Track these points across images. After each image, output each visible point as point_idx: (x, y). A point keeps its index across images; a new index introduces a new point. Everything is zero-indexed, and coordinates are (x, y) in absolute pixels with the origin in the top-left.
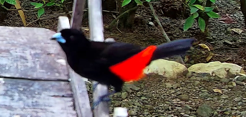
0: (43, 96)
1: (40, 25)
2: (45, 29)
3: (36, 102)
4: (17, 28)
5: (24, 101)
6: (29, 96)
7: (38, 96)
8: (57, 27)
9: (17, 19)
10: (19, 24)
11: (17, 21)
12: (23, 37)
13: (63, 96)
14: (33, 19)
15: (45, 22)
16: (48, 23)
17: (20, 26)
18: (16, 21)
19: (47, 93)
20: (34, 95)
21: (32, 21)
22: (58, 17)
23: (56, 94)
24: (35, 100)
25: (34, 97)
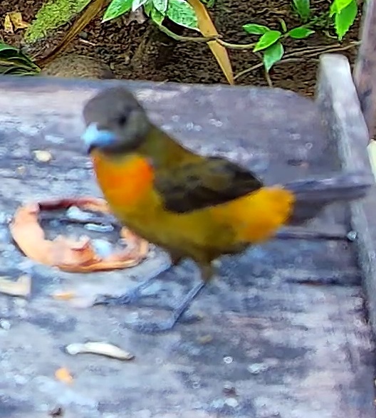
0: (276, 280)
1: (266, 81)
2: (281, 90)
3: (257, 298)
4: (202, 87)
5: (223, 297)
6: (237, 281)
7: (261, 281)
8: (314, 84)
9: (200, 64)
10: (208, 77)
11: (203, 69)
12: (218, 113)
13: (334, 282)
14: (249, 62)
15: (282, 71)
16: (291, 74)
17: (211, 82)
18: (199, 69)
19: (286, 273)
20: (251, 279)
21: (244, 69)
22: (317, 57)
23: (313, 276)
24: (253, 292)
25: (250, 284)
